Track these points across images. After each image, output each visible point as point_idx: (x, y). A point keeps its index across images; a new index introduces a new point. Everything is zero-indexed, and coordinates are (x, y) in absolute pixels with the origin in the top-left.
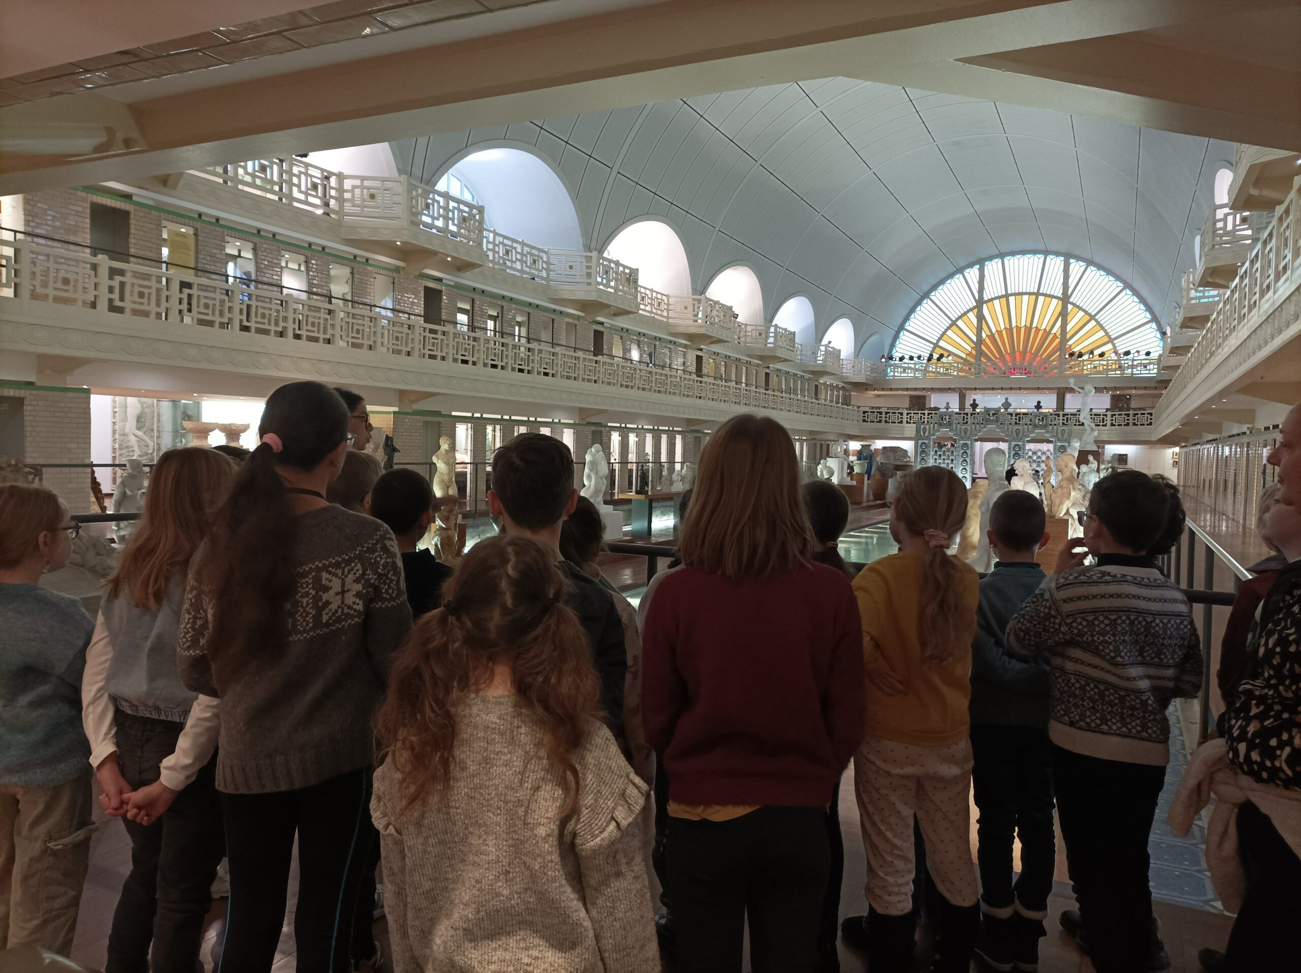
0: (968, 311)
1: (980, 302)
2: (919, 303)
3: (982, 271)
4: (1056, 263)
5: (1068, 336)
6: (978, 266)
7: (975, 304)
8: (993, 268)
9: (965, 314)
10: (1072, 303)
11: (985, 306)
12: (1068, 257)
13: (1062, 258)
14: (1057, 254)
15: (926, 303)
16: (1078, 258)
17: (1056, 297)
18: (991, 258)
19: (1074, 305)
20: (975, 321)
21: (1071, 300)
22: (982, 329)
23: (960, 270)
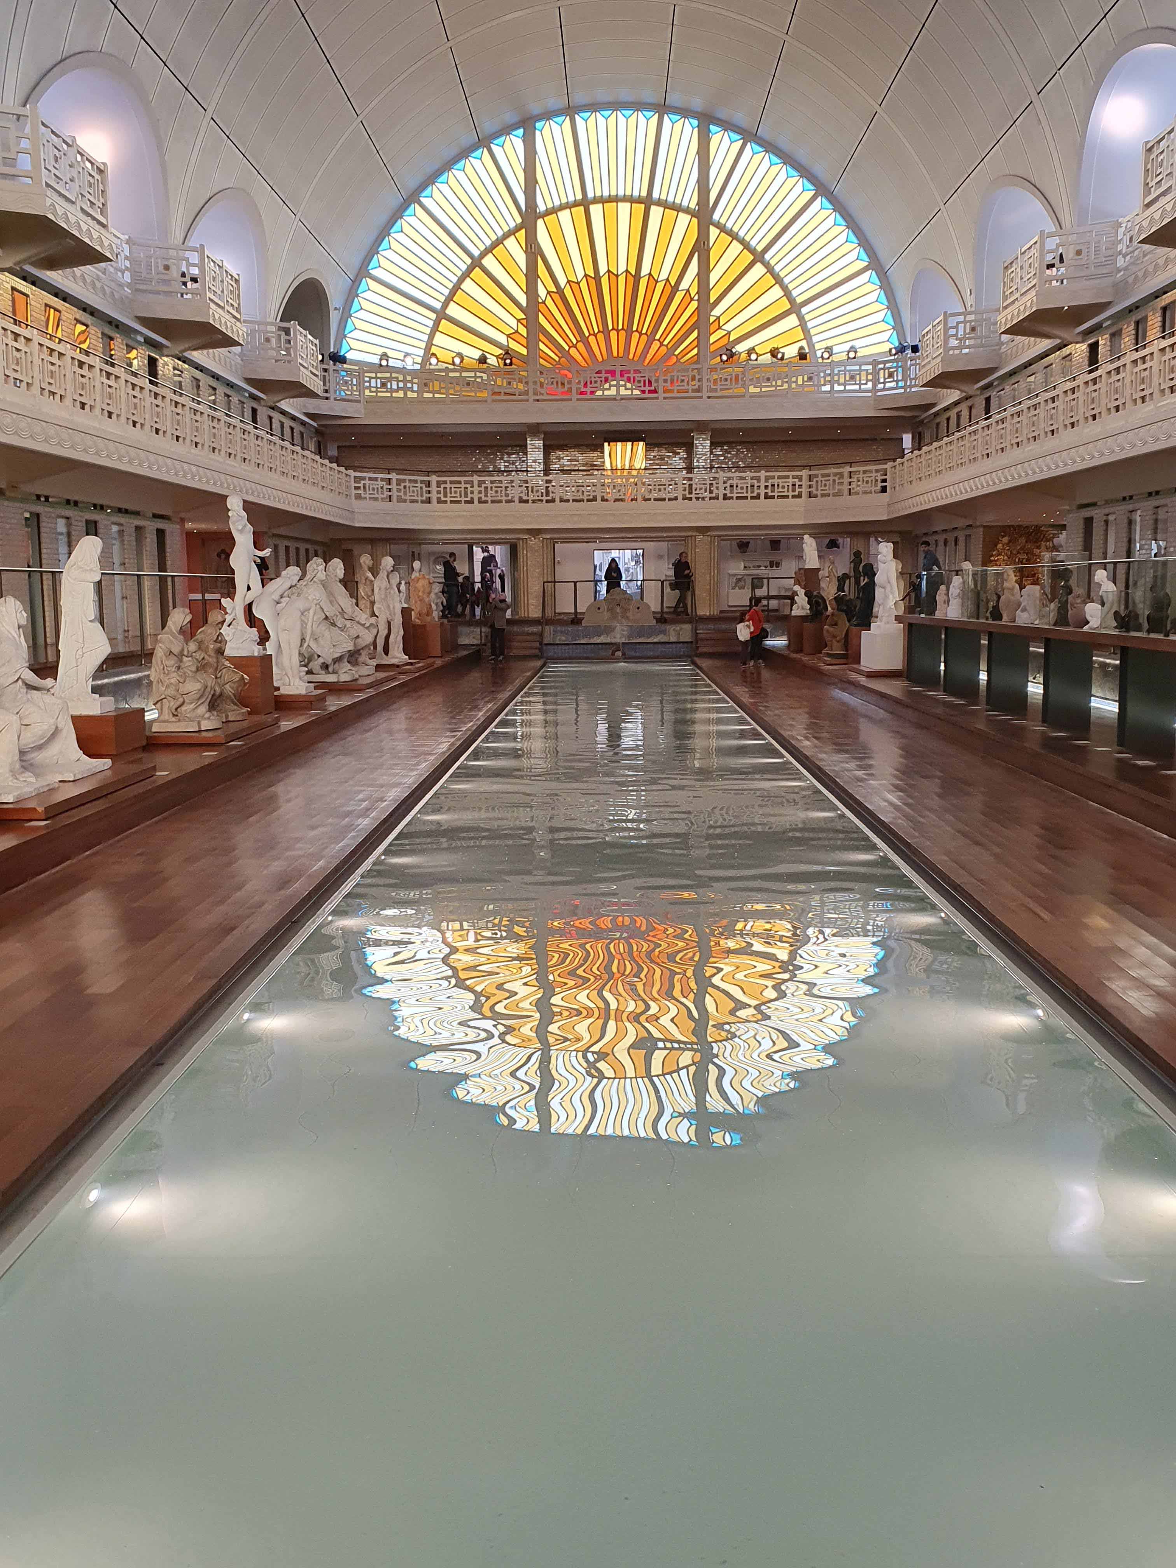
0: (506, 236)
9: (499, 242)
17: (687, 211)
19: (722, 229)
20: (521, 259)
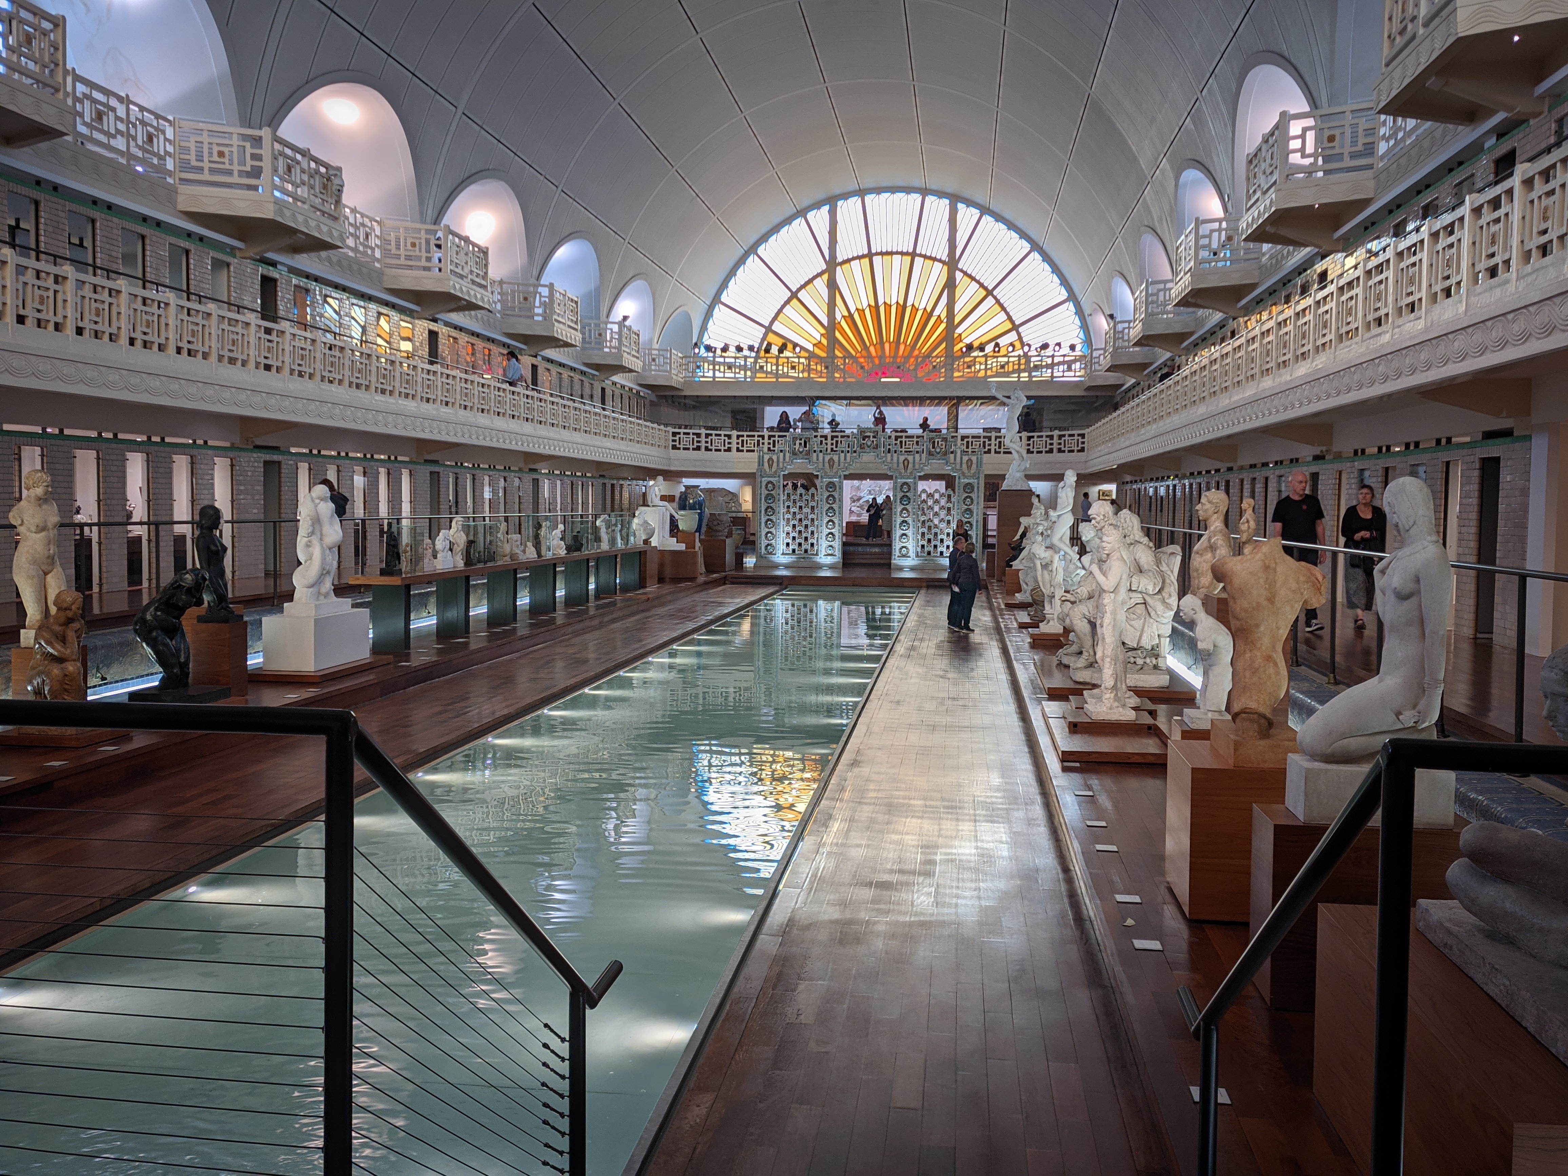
1: (832, 264)
2: (741, 261)
3: (833, 214)
4: (937, 207)
5: (957, 320)
7: (824, 267)
8: (849, 209)
10: (961, 271)
11: (838, 268)
12: (955, 199)
13: (947, 201)
14: (940, 194)
18: (846, 196)
21: (960, 266)
22: (835, 305)
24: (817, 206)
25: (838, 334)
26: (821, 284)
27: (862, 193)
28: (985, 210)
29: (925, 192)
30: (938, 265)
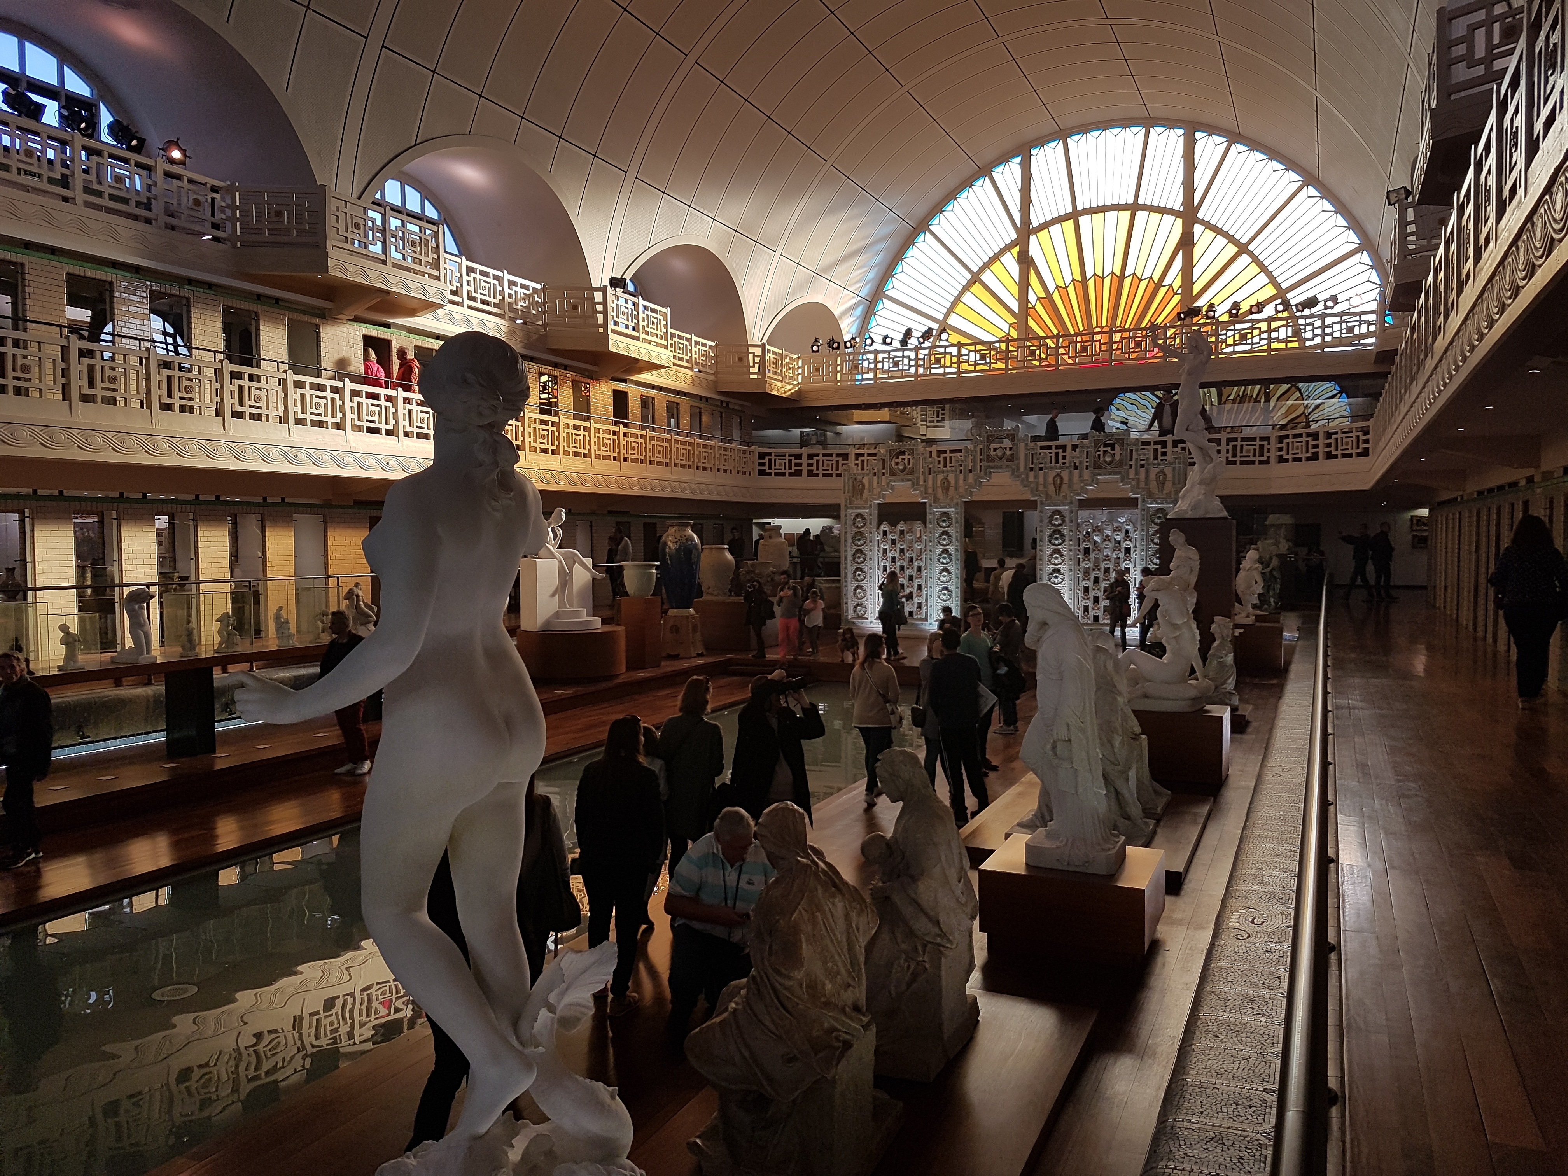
6: (1018, 159)
13: (1181, 132)
14: (1170, 123)
15: (924, 242)
16: (1212, 130)
23: (985, 171)
24: (1005, 159)
25: (1031, 323)
26: (1010, 261)
27: (1063, 135)
28: (1234, 137)
29: (1148, 123)
30: (1168, 219)
